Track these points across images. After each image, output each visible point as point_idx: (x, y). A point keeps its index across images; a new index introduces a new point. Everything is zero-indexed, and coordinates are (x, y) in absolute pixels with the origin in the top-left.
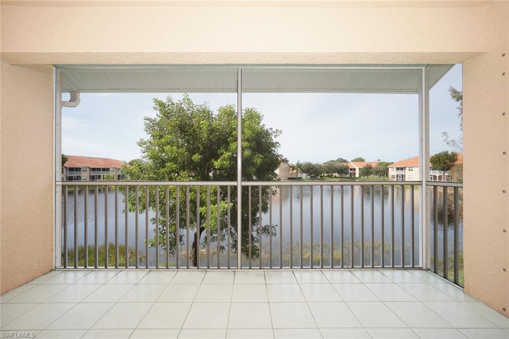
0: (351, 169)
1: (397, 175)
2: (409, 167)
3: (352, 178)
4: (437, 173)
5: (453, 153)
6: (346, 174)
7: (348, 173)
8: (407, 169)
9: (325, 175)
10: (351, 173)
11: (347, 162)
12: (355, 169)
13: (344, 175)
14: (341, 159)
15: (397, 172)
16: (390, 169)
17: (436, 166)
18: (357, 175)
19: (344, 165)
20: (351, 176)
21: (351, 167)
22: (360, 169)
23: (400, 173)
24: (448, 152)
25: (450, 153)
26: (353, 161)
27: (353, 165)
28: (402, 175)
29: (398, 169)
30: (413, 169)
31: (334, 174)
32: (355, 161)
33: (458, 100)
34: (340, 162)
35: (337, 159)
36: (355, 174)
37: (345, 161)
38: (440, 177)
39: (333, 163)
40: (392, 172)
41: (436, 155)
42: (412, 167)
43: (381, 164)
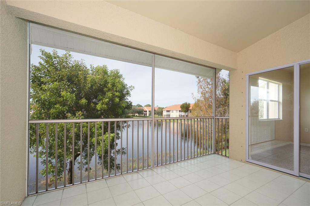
0: (145, 111)
1: (167, 115)
2: (172, 110)
3: (145, 116)
4: (183, 114)
5: (189, 103)
6: (142, 114)
7: (143, 113)
8: (171, 111)
9: (131, 115)
10: (145, 114)
11: (142, 107)
12: (146, 111)
13: (141, 115)
14: (139, 105)
15: (167, 113)
16: (164, 111)
17: (182, 110)
18: (148, 115)
19: (141, 109)
20: (145, 115)
21: (145, 110)
22: (149, 111)
23: (168, 113)
24: (187, 103)
25: (188, 103)
26: (145, 106)
27: (146, 109)
28: (169, 115)
29: (167, 111)
30: (174, 111)
31: (136, 114)
32: (147, 106)
33: (197, 78)
34: (138, 107)
35: (137, 105)
36: (147, 114)
37: (141, 106)
38: (184, 115)
39: (135, 107)
40: (165, 113)
41: (183, 104)
42: (173, 110)
43: (159, 108)
